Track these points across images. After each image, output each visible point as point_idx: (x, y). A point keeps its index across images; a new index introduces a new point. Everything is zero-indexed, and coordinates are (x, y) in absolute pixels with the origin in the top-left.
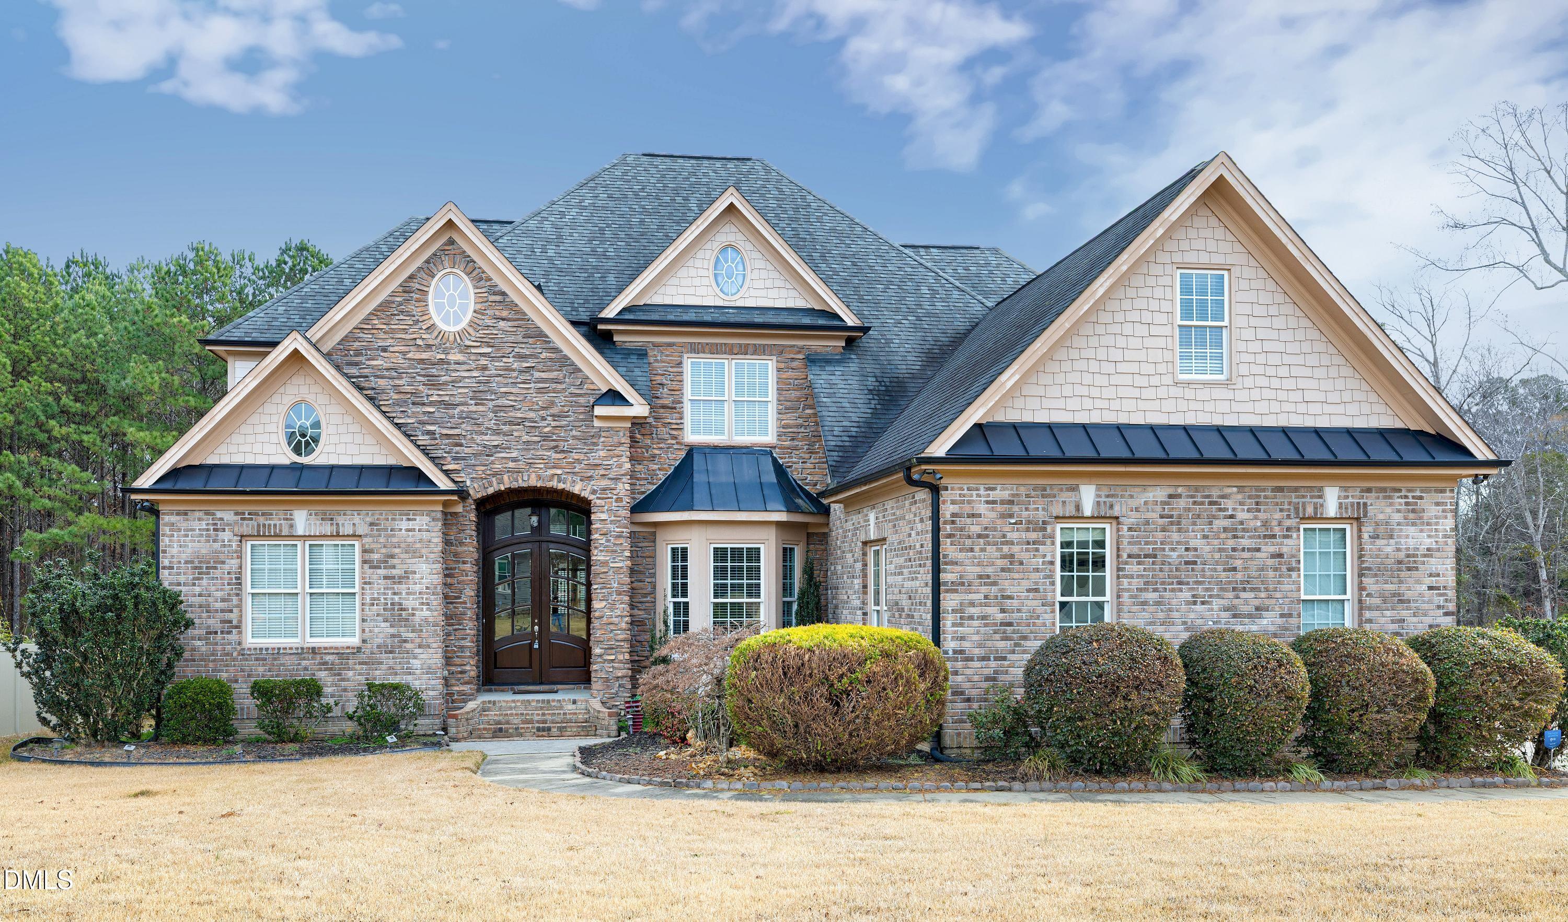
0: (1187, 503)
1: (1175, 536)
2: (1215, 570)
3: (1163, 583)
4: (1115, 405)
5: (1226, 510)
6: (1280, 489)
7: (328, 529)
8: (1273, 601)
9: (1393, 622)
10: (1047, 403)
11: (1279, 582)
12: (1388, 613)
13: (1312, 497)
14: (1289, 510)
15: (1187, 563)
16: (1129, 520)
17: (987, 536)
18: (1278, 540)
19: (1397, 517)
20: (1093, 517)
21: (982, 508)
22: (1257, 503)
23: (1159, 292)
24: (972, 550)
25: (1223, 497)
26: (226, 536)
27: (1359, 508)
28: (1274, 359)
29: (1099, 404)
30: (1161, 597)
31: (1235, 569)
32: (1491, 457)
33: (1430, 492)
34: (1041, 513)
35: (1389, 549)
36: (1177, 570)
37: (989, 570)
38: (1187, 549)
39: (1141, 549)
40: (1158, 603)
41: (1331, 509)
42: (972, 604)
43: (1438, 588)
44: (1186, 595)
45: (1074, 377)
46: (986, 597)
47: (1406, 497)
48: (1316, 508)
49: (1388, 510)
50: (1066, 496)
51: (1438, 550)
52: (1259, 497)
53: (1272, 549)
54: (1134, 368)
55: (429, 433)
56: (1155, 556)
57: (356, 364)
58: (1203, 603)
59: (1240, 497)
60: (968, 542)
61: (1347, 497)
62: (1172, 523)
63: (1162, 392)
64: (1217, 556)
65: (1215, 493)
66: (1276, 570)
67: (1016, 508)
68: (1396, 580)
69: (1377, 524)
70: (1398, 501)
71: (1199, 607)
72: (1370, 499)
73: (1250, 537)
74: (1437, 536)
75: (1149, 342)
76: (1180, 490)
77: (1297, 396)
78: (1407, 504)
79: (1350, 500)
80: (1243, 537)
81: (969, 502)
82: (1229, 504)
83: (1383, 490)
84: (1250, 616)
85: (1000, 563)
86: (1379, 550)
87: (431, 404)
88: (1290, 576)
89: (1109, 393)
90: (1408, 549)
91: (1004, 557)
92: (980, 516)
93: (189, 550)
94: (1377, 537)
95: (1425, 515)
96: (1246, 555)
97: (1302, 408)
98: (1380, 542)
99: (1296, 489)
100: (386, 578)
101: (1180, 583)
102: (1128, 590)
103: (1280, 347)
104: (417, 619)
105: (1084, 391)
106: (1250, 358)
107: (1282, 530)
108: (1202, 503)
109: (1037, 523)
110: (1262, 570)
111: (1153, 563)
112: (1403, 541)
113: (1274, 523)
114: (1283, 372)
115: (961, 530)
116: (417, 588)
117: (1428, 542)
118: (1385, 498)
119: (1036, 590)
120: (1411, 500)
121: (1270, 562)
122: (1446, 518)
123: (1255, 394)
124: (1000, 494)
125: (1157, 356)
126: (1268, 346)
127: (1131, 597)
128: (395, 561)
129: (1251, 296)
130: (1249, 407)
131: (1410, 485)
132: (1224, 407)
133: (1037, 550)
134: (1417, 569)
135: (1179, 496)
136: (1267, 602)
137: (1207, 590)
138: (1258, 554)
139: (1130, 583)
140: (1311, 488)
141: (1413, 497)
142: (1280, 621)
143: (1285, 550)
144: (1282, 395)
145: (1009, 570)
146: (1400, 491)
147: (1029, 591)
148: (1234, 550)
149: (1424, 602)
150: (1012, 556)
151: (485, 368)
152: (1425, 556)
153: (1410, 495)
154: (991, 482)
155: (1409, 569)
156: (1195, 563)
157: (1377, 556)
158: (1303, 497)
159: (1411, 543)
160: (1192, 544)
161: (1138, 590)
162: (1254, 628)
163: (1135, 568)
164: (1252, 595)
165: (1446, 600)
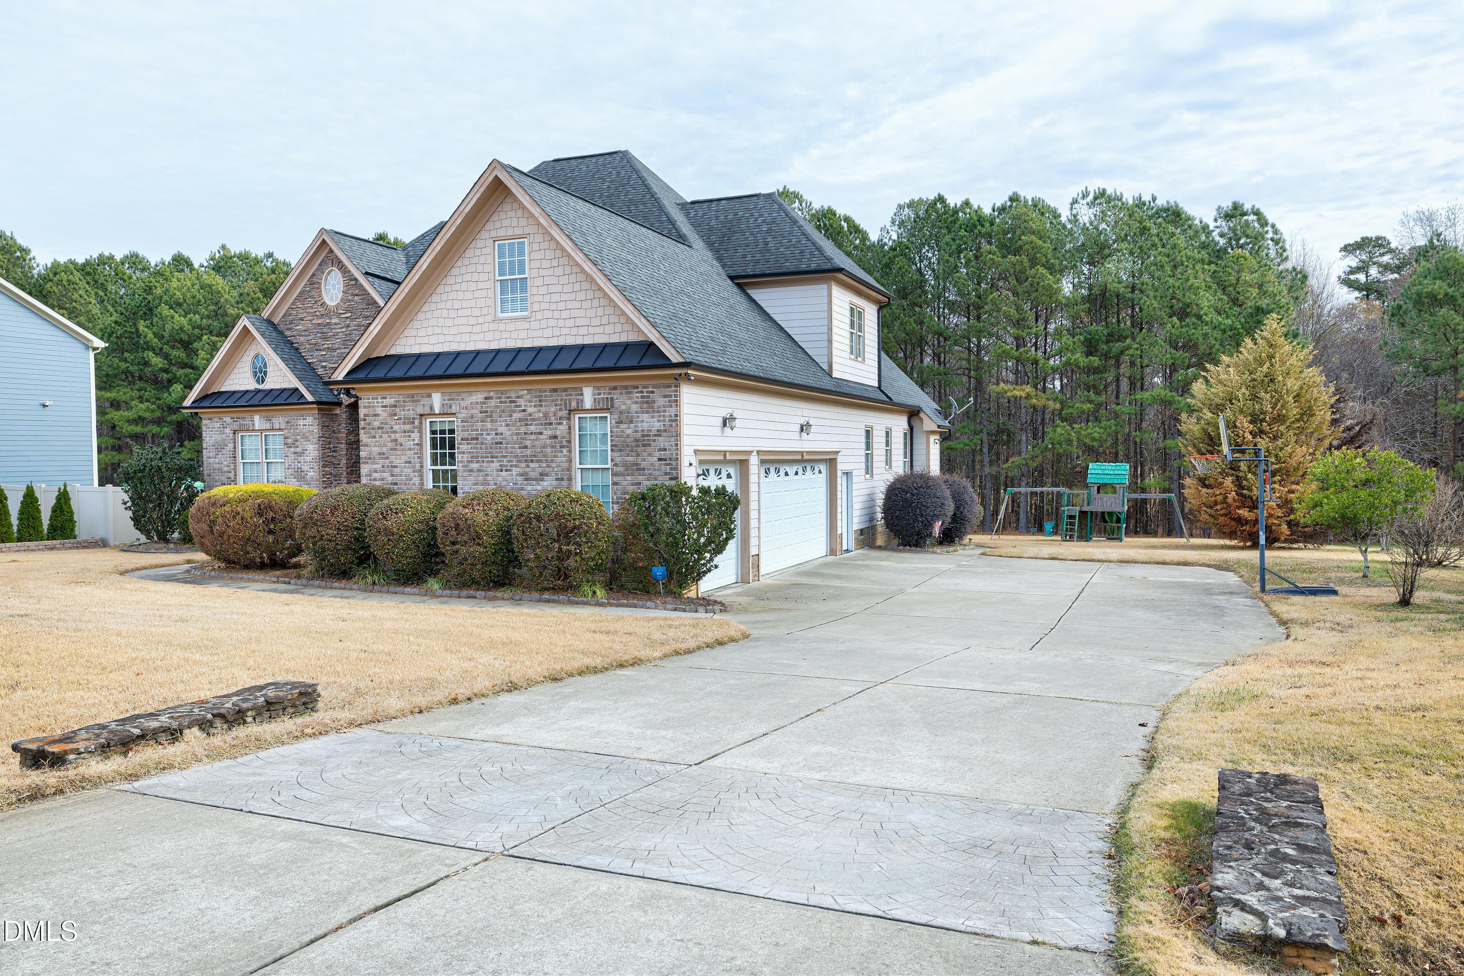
0: (496, 402)
1: (489, 425)
2: (514, 448)
3: (482, 457)
4: (458, 338)
5: (520, 406)
6: (555, 390)
7: (268, 426)
8: (551, 469)
9: (632, 484)
10: (418, 340)
11: (555, 456)
12: (629, 478)
13: (576, 395)
14: (561, 405)
15: (496, 443)
16: (464, 414)
17: (383, 428)
18: (554, 426)
19: (635, 407)
20: (440, 414)
21: (379, 410)
22: (540, 401)
23: (482, 260)
24: (375, 437)
25: (518, 397)
26: (228, 430)
27: (607, 402)
28: (555, 298)
29: (448, 338)
30: (481, 466)
31: (526, 447)
32: (681, 360)
33: (659, 387)
34: (411, 412)
35: (629, 431)
36: (491, 448)
37: (384, 450)
38: (496, 434)
39: (469, 435)
40: (479, 471)
41: (588, 403)
42: (375, 471)
43: (665, 460)
44: (496, 465)
45: (433, 322)
46: (383, 467)
47: (642, 392)
48: (578, 403)
49: (629, 402)
50: (425, 401)
51: (665, 431)
52: (541, 396)
53: (550, 433)
54: (467, 312)
55: (323, 367)
56: (477, 439)
57: (290, 329)
58: (506, 470)
59: (529, 397)
60: (373, 432)
61: (600, 394)
62: (487, 417)
63: (485, 327)
64: (515, 438)
65: (513, 395)
66: (553, 447)
67: (397, 410)
68: (633, 454)
69: (621, 413)
70: (636, 395)
71: (504, 473)
72: (615, 395)
73: (536, 425)
74: (664, 421)
75: (478, 294)
76: (491, 394)
77: (570, 323)
78: (642, 397)
79: (602, 396)
80: (531, 425)
81: (373, 407)
82: (521, 402)
83: (626, 387)
84: (536, 479)
85: (389, 444)
86: (623, 432)
87: (324, 350)
88: (562, 452)
89: (454, 330)
90: (643, 431)
91: (392, 441)
92: (378, 415)
93: (213, 439)
94: (621, 422)
95: (656, 405)
96: (533, 437)
97: (574, 331)
98: (623, 426)
99: (565, 390)
100: (295, 453)
101: (492, 457)
102: (462, 462)
103: (559, 288)
104: (308, 477)
105: (439, 330)
106: (540, 298)
107: (556, 419)
108: (505, 402)
109: (409, 419)
110: (544, 447)
111: (476, 444)
112: (639, 425)
113: (551, 414)
114: (561, 306)
115: (369, 424)
116: (308, 459)
117: (657, 425)
118: (626, 393)
119: (410, 462)
120: (645, 394)
121: (548, 442)
122: (671, 406)
123: (544, 324)
124: (389, 401)
125: (481, 303)
126: (552, 289)
127: (464, 466)
128: (298, 443)
129: (540, 255)
130: (539, 333)
131: (645, 383)
132: (523, 335)
133: (410, 436)
134: (650, 445)
135: (491, 398)
136: (547, 470)
137: (509, 461)
138: (541, 437)
139: (462, 457)
140: (575, 389)
141: (647, 392)
142: (555, 483)
143: (558, 433)
144: (561, 323)
145: (395, 449)
146: (638, 387)
147: (406, 462)
148: (525, 434)
149: (655, 470)
150: (396, 440)
151: (348, 326)
152: (655, 435)
153: (645, 390)
154: (384, 393)
155: (644, 446)
156: (501, 443)
157: (621, 436)
158: (571, 395)
159: (645, 426)
160: (500, 430)
161: (469, 462)
162: (539, 488)
163: (465, 447)
164: (537, 465)
165: (671, 469)
